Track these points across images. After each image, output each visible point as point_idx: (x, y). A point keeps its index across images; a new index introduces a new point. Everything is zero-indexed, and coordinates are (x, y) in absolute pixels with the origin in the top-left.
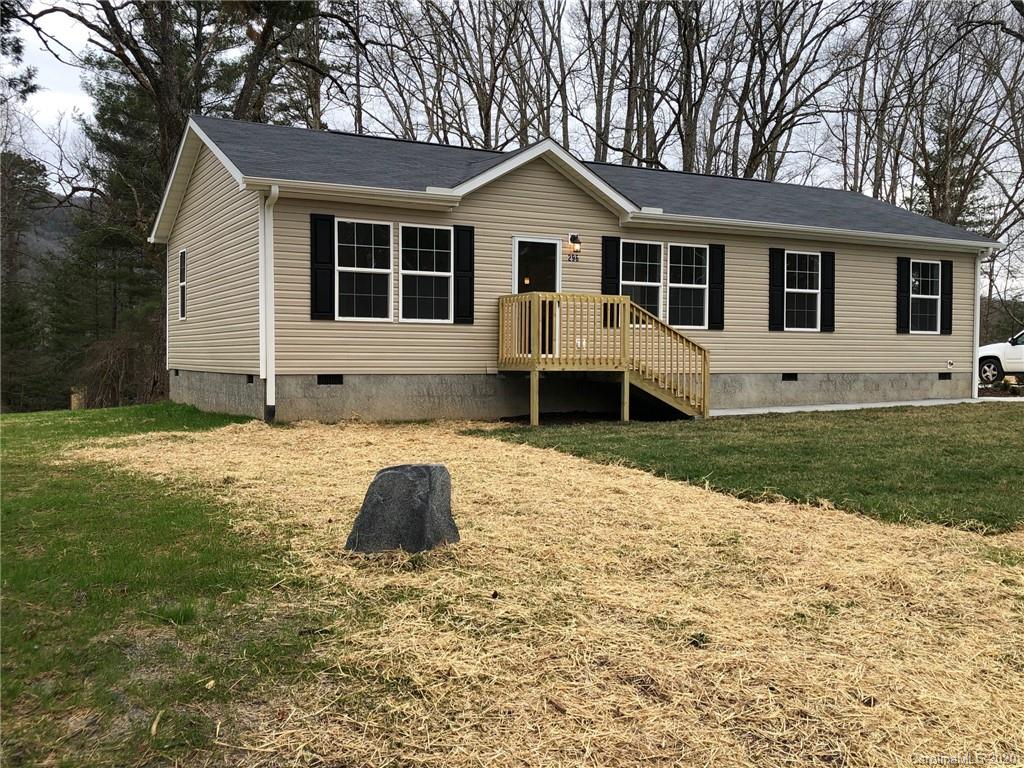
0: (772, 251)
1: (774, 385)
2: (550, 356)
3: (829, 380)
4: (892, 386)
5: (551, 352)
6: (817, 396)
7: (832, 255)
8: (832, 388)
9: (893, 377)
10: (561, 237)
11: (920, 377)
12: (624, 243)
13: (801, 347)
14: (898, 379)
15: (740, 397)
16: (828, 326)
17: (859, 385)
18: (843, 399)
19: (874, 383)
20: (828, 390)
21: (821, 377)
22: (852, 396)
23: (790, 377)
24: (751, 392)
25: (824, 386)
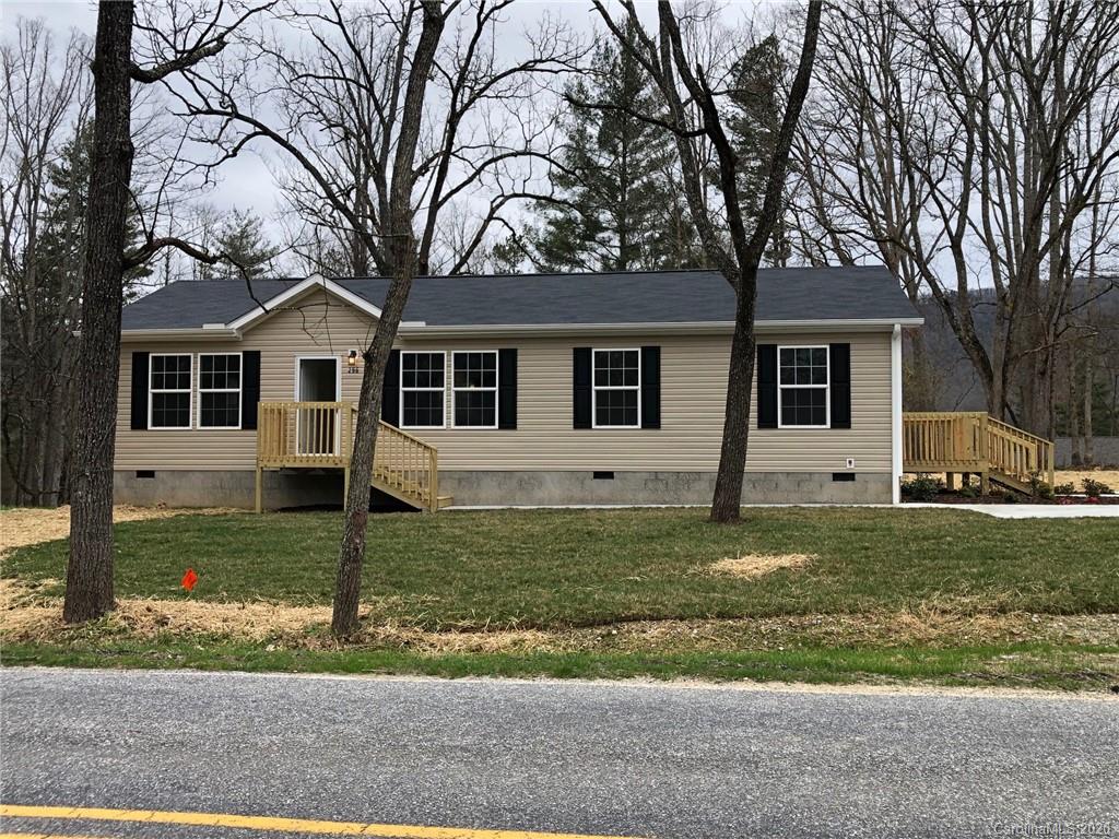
0: (577, 352)
1: (582, 483)
2: (331, 455)
3: (657, 478)
4: (754, 486)
5: (331, 452)
6: (641, 495)
7: (657, 351)
8: (661, 486)
10: (340, 353)
11: (800, 477)
12: (404, 355)
16: (653, 423)
17: (702, 485)
18: (678, 499)
20: (656, 489)
21: (645, 476)
23: (604, 475)
24: (553, 489)
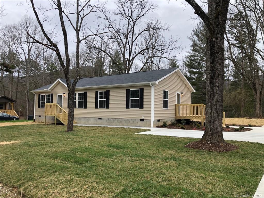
1: (97, 120)
3: (109, 120)
4: (125, 122)
6: (106, 123)
8: (109, 121)
9: (125, 120)
11: (134, 120)
13: (102, 112)
14: (127, 120)
15: (90, 122)
16: (108, 107)
17: (116, 121)
18: (112, 124)
19: (120, 121)
20: (108, 122)
21: (107, 119)
22: (114, 124)
23: (100, 119)
24: (92, 121)
25: (107, 121)
